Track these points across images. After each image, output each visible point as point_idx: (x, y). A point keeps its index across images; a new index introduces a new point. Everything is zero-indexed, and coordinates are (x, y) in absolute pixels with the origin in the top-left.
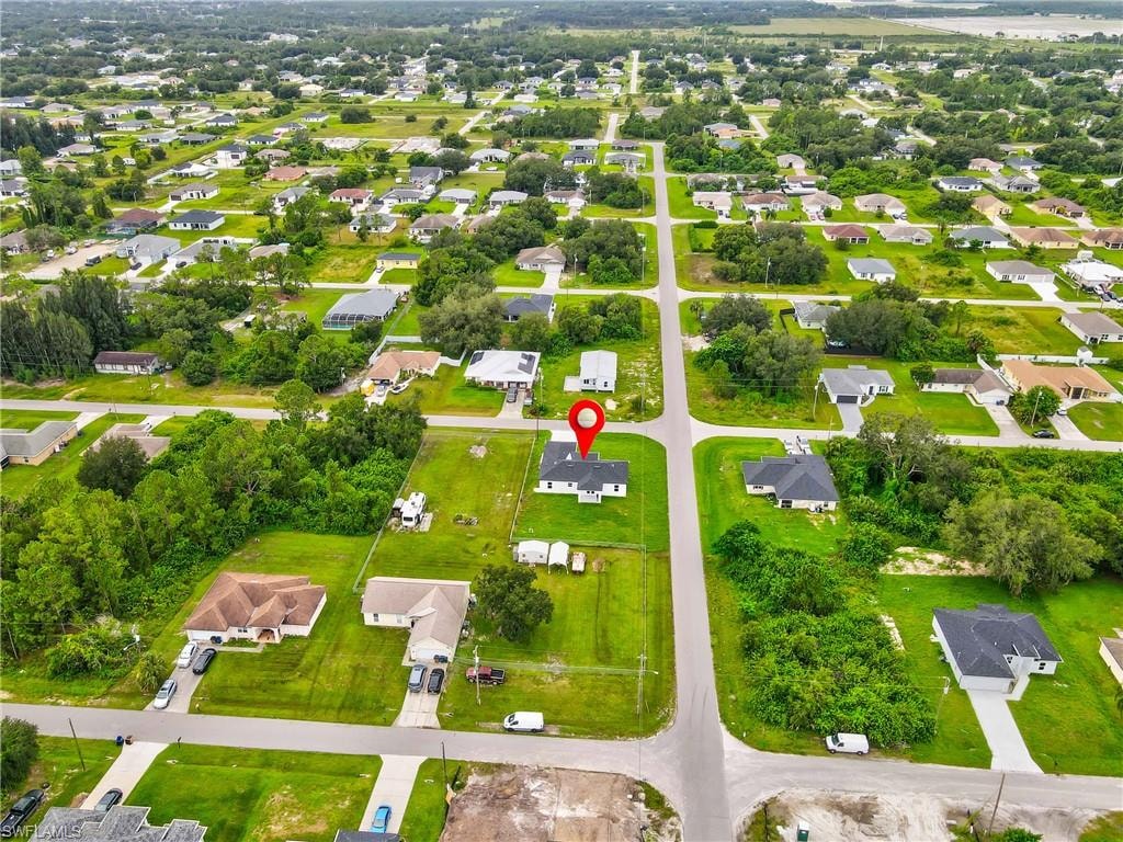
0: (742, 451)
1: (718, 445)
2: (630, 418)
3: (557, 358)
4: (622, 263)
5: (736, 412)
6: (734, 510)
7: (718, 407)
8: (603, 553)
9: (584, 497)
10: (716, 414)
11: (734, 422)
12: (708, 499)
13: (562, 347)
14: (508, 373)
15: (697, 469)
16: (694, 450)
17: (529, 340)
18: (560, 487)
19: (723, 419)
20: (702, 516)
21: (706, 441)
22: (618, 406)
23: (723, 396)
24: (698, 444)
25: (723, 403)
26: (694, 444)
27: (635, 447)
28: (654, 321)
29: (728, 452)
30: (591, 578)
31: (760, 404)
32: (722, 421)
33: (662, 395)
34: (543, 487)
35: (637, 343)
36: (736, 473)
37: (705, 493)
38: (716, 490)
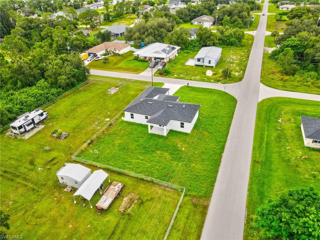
0: (299, 108)
1: (279, 103)
2: (219, 81)
3: (190, 51)
4: (240, 20)
5: (296, 83)
6: (289, 161)
7: (282, 79)
8: (142, 188)
9: (155, 129)
10: (280, 83)
11: (294, 89)
12: (264, 145)
13: (194, 46)
14: (155, 52)
15: (259, 117)
16: (259, 104)
17: (175, 40)
18: (140, 119)
19: (285, 87)
20: (255, 162)
21: (270, 99)
22: (214, 74)
23: (287, 74)
24: (263, 100)
25: (286, 77)
26: (260, 100)
27: (215, 97)
28: (250, 41)
29: (287, 108)
30: (111, 219)
31: (315, 79)
32: (284, 88)
33: (244, 71)
34: (127, 117)
35: (237, 48)
36: (294, 125)
37: (262, 138)
38: (273, 138)
